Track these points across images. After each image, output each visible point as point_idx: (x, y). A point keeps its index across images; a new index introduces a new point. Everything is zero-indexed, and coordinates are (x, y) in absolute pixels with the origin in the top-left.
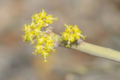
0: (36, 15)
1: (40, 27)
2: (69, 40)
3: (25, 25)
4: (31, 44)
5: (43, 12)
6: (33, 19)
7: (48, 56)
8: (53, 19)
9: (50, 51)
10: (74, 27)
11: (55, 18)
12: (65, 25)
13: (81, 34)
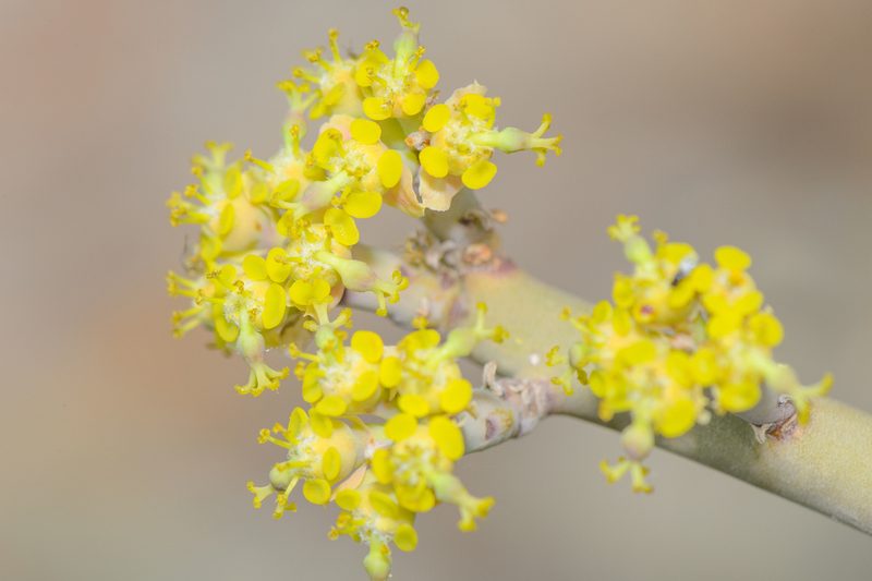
0: (336, 75)
1: (360, 223)
2: (645, 410)
3: (219, 156)
4: (244, 390)
5: (404, 49)
6: (297, 105)
7: (406, 547)
8: (507, 138)
9: (427, 504)
10: (714, 265)
11: (532, 130)
12: (625, 229)
13: (778, 354)
